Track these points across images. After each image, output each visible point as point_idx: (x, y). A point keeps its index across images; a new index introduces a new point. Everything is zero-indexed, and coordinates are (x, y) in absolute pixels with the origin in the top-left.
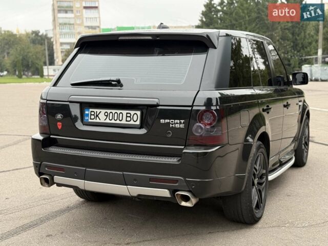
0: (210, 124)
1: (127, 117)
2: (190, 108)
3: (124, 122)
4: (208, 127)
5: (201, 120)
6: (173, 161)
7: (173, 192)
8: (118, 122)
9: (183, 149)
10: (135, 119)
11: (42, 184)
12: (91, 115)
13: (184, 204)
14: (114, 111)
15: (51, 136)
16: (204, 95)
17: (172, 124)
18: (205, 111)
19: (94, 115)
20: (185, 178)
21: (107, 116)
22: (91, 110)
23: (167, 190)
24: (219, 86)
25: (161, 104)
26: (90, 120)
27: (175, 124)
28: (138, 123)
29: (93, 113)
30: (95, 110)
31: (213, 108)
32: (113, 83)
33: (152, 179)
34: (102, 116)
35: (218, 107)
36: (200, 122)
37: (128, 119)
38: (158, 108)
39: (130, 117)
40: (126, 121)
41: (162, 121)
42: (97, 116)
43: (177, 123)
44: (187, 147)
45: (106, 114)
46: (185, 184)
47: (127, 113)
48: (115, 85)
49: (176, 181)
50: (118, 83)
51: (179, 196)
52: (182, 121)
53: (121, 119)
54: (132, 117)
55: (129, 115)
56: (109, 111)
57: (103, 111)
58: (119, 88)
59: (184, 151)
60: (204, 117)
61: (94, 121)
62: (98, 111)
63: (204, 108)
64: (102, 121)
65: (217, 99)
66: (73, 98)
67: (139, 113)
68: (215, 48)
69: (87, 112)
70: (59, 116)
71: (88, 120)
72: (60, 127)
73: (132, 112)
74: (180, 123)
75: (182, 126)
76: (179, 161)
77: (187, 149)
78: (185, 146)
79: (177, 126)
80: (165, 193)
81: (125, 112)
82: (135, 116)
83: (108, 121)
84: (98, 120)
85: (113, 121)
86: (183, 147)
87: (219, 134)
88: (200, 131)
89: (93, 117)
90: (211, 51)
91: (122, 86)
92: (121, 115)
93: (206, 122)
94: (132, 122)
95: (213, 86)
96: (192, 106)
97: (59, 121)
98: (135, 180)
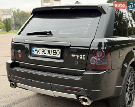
0: (101, 58)
1: (54, 52)
2: (88, 48)
3: (52, 55)
4: (99, 59)
5: (95, 55)
6: (78, 78)
7: (78, 96)
8: (49, 55)
9: (84, 72)
10: (58, 54)
11: (11, 86)
12: (35, 51)
13: (84, 103)
14: (47, 49)
15: (16, 61)
16: (97, 41)
17: (78, 57)
18: (97, 50)
19: (36, 51)
20: (85, 89)
21: (43, 52)
22: (35, 48)
23: (74, 95)
24: (106, 36)
25: (72, 46)
26: (35, 54)
27: (80, 57)
28: (59, 56)
29: (36, 50)
30: (37, 48)
31: (103, 48)
32: (48, 33)
33: (66, 88)
34: (41, 51)
35: (106, 48)
36: (95, 57)
37: (54, 54)
38: (70, 48)
39: (55, 52)
40: (53, 55)
41: (73, 55)
42: (38, 51)
43: (81, 57)
44: (87, 71)
45: (43, 51)
46: (85, 92)
47: (54, 50)
48: (48, 35)
49: (79, 90)
50: (50, 34)
51: (81, 99)
52: (84, 56)
53: (50, 54)
54: (56, 52)
55: (54, 51)
56: (44, 49)
57: (41, 49)
58: (51, 36)
59: (85, 73)
60: (97, 54)
61: (37, 54)
62: (39, 49)
63: (97, 48)
64: (41, 54)
65: (105, 43)
66: (27, 41)
67: (60, 50)
68: (106, 14)
69: (33, 49)
70: (19, 51)
71: (33, 53)
72: (20, 57)
73: (56, 50)
74: (83, 57)
75: (84, 58)
76: (81, 79)
77: (86, 72)
78: (85, 70)
79: (81, 58)
80: (73, 96)
81: (52, 50)
82: (58, 52)
83: (44, 54)
84: (38, 54)
85: (46, 55)
86: (84, 71)
87: (106, 63)
88: (94, 61)
89: (36, 52)
90: (103, 15)
91: (52, 35)
92: (50, 51)
93: (98, 56)
94: (56, 56)
95: (103, 35)
96: (90, 47)
97: (20, 53)
98: (57, 88)
